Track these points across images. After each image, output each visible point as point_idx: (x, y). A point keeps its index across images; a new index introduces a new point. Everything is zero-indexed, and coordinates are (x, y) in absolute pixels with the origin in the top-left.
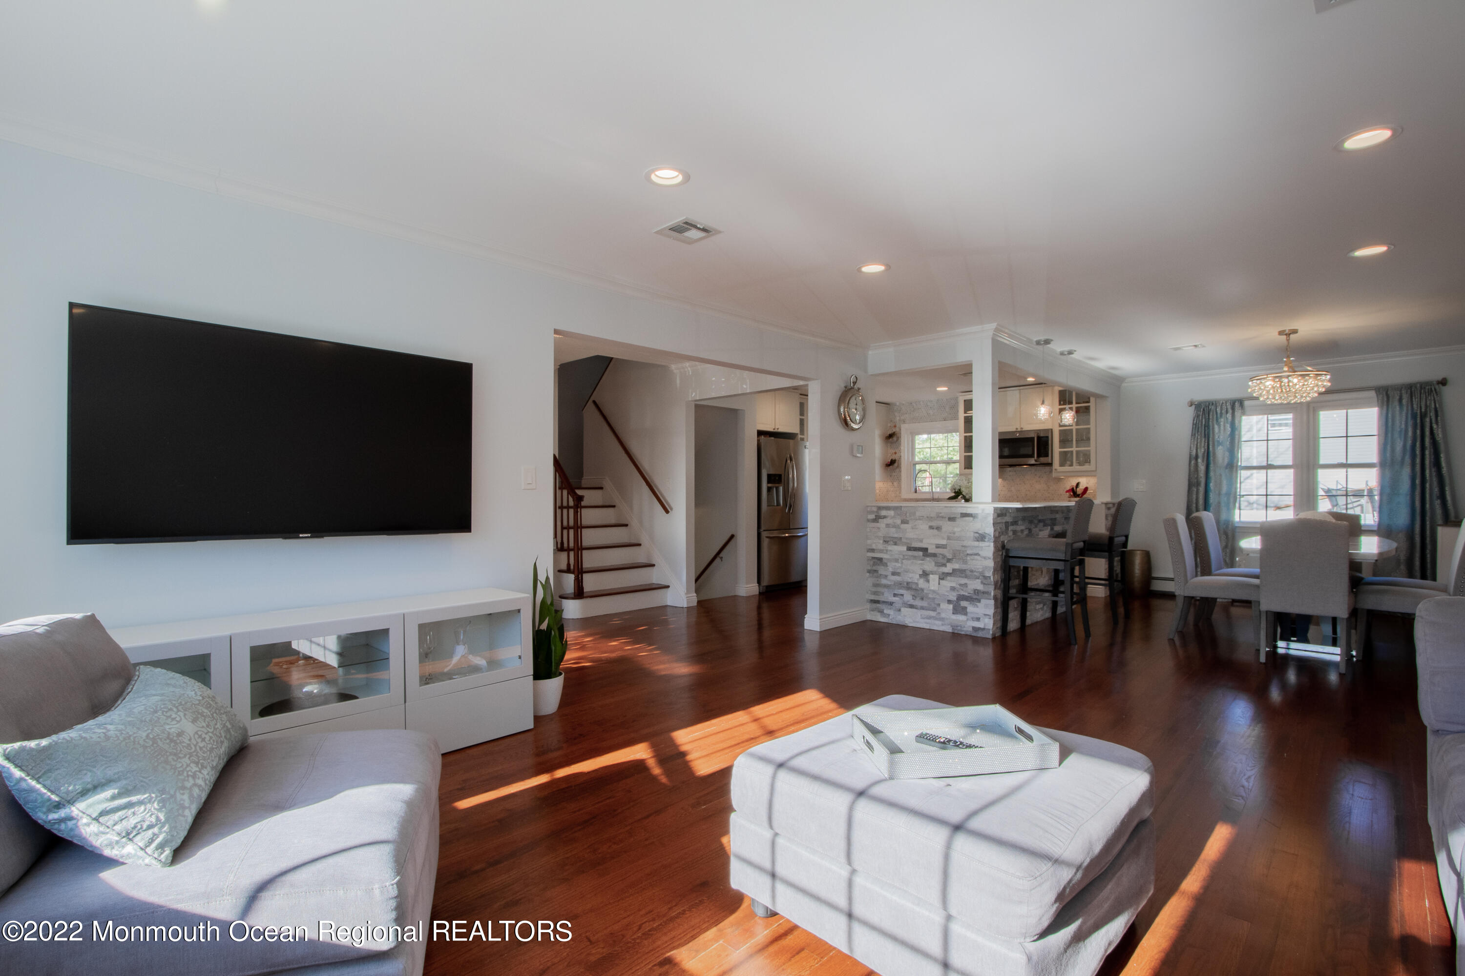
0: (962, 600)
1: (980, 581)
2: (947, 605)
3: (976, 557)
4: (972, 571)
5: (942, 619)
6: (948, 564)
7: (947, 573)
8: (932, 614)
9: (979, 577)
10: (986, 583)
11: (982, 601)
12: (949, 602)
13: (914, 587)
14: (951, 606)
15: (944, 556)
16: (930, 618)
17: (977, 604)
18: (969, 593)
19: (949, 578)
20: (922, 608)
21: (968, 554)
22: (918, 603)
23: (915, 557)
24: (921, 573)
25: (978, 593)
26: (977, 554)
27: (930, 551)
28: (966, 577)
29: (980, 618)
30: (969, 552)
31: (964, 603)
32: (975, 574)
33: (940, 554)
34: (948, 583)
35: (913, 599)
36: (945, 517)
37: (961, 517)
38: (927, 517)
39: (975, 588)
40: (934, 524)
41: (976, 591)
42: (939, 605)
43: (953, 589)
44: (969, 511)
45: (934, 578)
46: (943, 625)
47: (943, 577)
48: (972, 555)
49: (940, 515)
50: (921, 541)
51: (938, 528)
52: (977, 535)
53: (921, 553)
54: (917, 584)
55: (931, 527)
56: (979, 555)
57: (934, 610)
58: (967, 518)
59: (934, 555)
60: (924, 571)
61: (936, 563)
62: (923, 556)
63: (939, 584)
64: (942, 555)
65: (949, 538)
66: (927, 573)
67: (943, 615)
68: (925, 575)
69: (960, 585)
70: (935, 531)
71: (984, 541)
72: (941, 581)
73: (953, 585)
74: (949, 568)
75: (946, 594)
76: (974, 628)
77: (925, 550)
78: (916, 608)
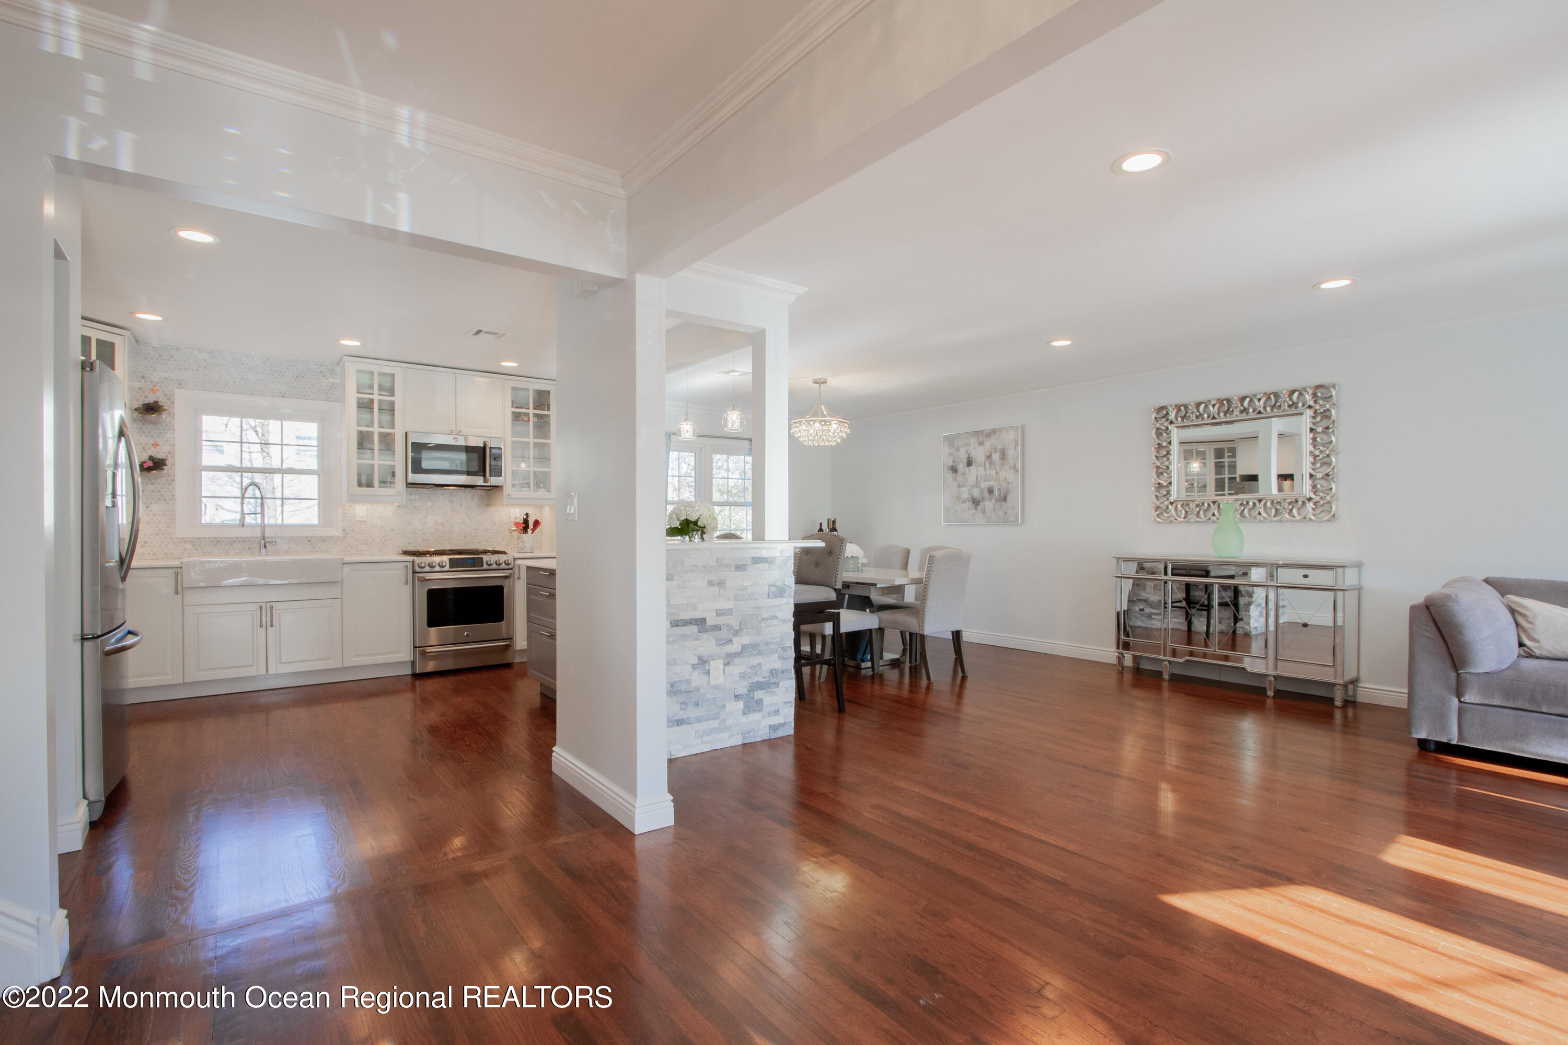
0: (756, 690)
1: (776, 656)
2: (735, 703)
3: (774, 621)
4: (767, 644)
5: (728, 729)
6: (735, 639)
7: (736, 654)
8: (714, 724)
9: (777, 650)
10: (787, 657)
11: (781, 684)
12: (737, 697)
13: (683, 688)
14: (741, 704)
15: (729, 627)
16: (709, 732)
17: (776, 690)
18: (765, 677)
19: (737, 660)
20: (699, 720)
21: (763, 619)
22: (692, 713)
23: (684, 637)
24: (696, 661)
25: (776, 674)
26: (775, 617)
27: (709, 623)
28: (760, 655)
29: (778, 710)
30: (764, 616)
31: (758, 694)
32: (772, 646)
33: (724, 625)
34: (737, 669)
35: (682, 709)
36: (731, 565)
37: (752, 563)
38: (704, 567)
39: (772, 668)
40: (713, 577)
41: (774, 672)
42: (724, 707)
43: (743, 676)
44: (765, 554)
45: (716, 666)
46: (730, 737)
47: (729, 659)
48: (767, 619)
49: (724, 562)
50: (694, 608)
51: (721, 584)
52: (774, 589)
53: (694, 628)
54: (688, 681)
55: (711, 583)
56: (777, 618)
57: (716, 717)
58: (761, 565)
59: (717, 628)
60: (700, 658)
61: (717, 640)
62: (699, 632)
63: (724, 674)
64: (727, 626)
65: (736, 598)
66: (706, 659)
67: (729, 722)
68: (702, 663)
69: (752, 667)
70: (716, 588)
71: (784, 597)
72: (726, 668)
73: (742, 669)
74: (735, 647)
75: (734, 686)
76: (771, 727)
77: (701, 622)
78: (689, 723)
